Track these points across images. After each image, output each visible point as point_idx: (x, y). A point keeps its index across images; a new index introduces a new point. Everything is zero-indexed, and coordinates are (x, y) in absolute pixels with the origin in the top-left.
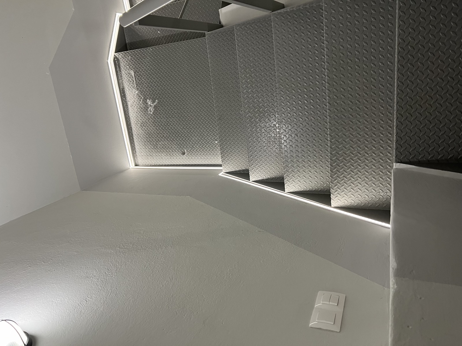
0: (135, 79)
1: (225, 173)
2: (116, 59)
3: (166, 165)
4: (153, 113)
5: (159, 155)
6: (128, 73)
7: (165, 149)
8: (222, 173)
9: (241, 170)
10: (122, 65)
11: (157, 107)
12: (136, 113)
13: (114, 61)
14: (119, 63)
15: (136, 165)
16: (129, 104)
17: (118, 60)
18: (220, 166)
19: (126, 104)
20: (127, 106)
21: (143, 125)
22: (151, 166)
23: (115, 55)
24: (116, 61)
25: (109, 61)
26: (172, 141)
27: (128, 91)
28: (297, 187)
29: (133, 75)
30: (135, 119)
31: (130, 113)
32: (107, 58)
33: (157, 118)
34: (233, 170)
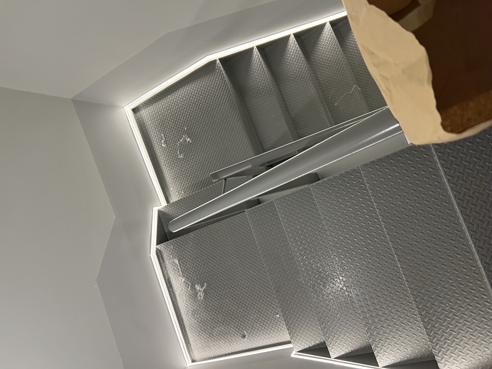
0: (180, 267)
1: (298, 352)
2: (158, 251)
3: (226, 354)
4: (204, 298)
5: (217, 344)
6: (172, 263)
7: (223, 335)
8: (294, 352)
9: (316, 345)
10: (165, 255)
11: (207, 291)
12: (185, 302)
13: (157, 254)
14: (162, 254)
15: (193, 361)
16: (177, 293)
17: (160, 251)
18: (289, 342)
19: (174, 294)
20: (175, 296)
21: (195, 313)
22: (210, 358)
23: (156, 248)
24: (159, 254)
25: (152, 256)
26: (228, 325)
27: (174, 281)
28: (391, 359)
29: (178, 263)
30: (185, 309)
31: (179, 304)
32: (149, 253)
33: (209, 302)
34: (307, 347)
